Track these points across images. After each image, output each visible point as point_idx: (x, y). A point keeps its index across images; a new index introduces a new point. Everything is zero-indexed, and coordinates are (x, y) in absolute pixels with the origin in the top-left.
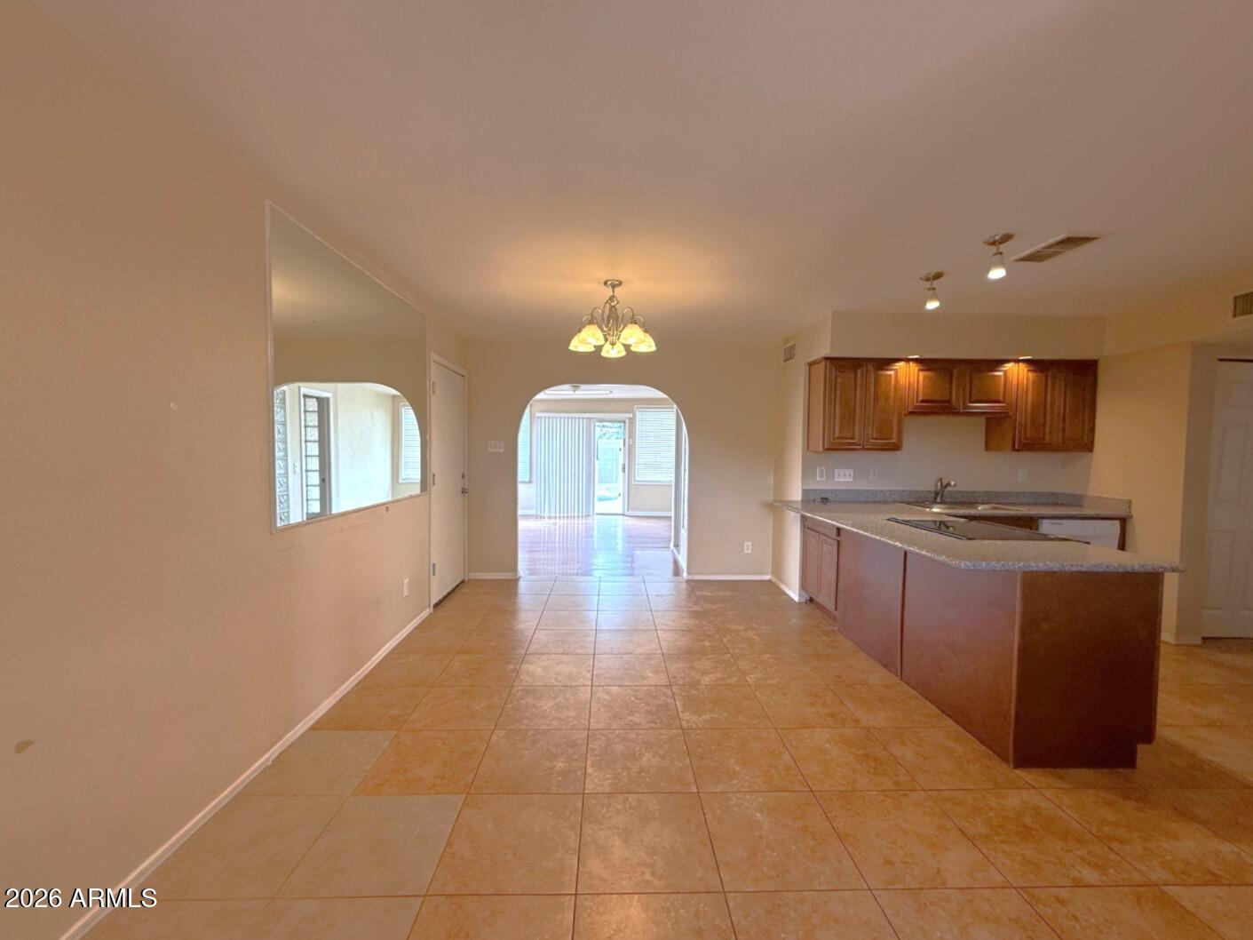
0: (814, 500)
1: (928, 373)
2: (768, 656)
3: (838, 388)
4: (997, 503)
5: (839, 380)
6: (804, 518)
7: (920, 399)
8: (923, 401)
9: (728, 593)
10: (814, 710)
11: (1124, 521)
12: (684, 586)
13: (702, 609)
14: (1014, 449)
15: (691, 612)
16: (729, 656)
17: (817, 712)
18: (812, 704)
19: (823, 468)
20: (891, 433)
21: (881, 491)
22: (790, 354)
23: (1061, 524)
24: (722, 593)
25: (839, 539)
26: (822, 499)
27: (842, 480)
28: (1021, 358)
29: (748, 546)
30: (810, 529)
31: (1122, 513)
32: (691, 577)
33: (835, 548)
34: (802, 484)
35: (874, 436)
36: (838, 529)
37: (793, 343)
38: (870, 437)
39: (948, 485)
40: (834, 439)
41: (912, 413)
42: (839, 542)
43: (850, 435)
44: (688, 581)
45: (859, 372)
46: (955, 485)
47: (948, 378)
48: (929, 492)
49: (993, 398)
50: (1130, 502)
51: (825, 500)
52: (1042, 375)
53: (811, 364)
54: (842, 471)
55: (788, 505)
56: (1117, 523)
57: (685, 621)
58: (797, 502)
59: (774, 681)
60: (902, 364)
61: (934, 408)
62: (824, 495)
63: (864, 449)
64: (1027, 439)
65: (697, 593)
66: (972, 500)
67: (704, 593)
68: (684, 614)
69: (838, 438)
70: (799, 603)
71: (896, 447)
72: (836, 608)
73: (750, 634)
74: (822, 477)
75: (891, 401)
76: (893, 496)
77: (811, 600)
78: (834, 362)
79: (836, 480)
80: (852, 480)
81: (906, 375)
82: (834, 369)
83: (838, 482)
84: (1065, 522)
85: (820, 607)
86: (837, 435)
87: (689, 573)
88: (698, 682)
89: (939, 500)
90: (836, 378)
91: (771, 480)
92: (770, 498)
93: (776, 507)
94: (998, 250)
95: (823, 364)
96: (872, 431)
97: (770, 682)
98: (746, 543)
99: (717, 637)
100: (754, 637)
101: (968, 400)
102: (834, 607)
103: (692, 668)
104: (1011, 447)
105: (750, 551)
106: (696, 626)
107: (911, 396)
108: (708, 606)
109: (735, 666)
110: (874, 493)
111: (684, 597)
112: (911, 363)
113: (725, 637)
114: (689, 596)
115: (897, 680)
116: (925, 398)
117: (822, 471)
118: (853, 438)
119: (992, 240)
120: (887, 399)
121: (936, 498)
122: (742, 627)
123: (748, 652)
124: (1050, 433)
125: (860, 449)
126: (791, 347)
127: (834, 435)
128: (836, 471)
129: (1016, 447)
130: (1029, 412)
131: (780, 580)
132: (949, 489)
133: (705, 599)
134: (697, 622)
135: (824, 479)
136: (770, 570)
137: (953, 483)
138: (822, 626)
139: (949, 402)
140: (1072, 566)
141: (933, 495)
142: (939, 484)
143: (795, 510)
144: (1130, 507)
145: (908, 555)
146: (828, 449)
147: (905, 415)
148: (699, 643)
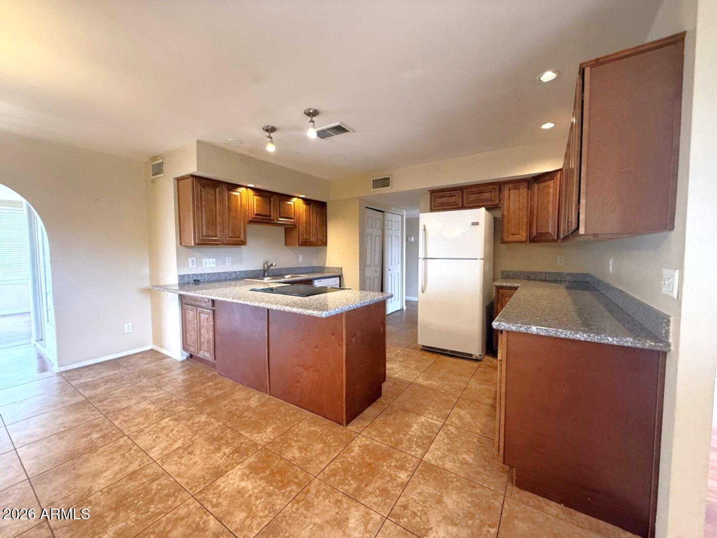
0: (189, 283)
1: (258, 198)
2: (166, 420)
3: (203, 199)
4: (295, 274)
5: (203, 194)
6: (181, 297)
7: (255, 213)
8: (256, 215)
9: (111, 373)
10: (221, 454)
11: (340, 277)
12: (56, 379)
13: (83, 399)
14: (300, 245)
15: (67, 408)
16: (125, 438)
17: (225, 454)
18: (218, 449)
19: (194, 259)
20: (240, 234)
21: (234, 272)
22: (158, 169)
23: (321, 281)
24: (104, 375)
25: (214, 308)
26: (194, 281)
27: (208, 266)
28: (301, 196)
29: (128, 326)
30: (188, 304)
31: (339, 274)
32: (63, 369)
33: (211, 316)
34: (178, 271)
35: (230, 235)
36: (213, 301)
37: (161, 161)
38: (227, 236)
39: (272, 265)
40: (202, 237)
41: (251, 222)
42: (214, 311)
43: (214, 234)
44: (60, 374)
45: (217, 190)
46: (275, 265)
47: (269, 202)
48: (260, 270)
49: (290, 216)
50: (341, 268)
51: (197, 282)
52: (308, 207)
53: (179, 180)
54: (207, 260)
55: (167, 288)
56: (338, 278)
57: (59, 421)
58: (174, 285)
59: (179, 444)
60: (243, 189)
61: (262, 219)
62: (195, 278)
63: (224, 244)
64: (304, 239)
65: (74, 383)
66: (281, 274)
67: (83, 380)
68: (58, 413)
69: (205, 236)
70: (182, 362)
71: (243, 243)
72: (215, 359)
73: (144, 405)
74: (193, 265)
75: (239, 212)
76: (241, 275)
77: (191, 356)
78: (198, 179)
79: (204, 266)
80: (215, 266)
81: (246, 198)
82: (199, 185)
83: (205, 268)
84: (323, 280)
85: (200, 360)
86: (204, 234)
87: (60, 366)
88: (90, 491)
89: (266, 274)
90: (201, 191)
91: (146, 271)
92: (147, 284)
93: (154, 291)
94: (312, 119)
95: (190, 179)
96: (229, 233)
97: (176, 446)
98: (126, 325)
99: (107, 423)
100: (149, 407)
101: (278, 217)
102: (213, 358)
103: (78, 476)
104: (298, 245)
105: (131, 330)
106: (77, 420)
107: (250, 211)
108: (88, 393)
109: (136, 447)
110: (230, 274)
111: (57, 393)
112: (249, 189)
113: (117, 419)
114: (63, 390)
115: (268, 396)
116: (257, 213)
117: (193, 261)
118: (216, 236)
119: (308, 112)
120: (236, 211)
121: (264, 274)
122: (133, 401)
123: (146, 425)
124: (313, 237)
125: (221, 244)
126: (159, 164)
127: (202, 233)
128: (203, 260)
129: (300, 244)
130: (304, 225)
131: (161, 347)
132: (272, 268)
133: (86, 386)
134: (78, 416)
135: (195, 266)
136: (151, 341)
137: (274, 264)
138: (205, 374)
139: (270, 216)
140: (364, 303)
141: (262, 272)
142: (266, 265)
143: (174, 291)
144: (342, 271)
145: (270, 311)
146: (199, 244)
147: (248, 223)
148: (85, 440)
